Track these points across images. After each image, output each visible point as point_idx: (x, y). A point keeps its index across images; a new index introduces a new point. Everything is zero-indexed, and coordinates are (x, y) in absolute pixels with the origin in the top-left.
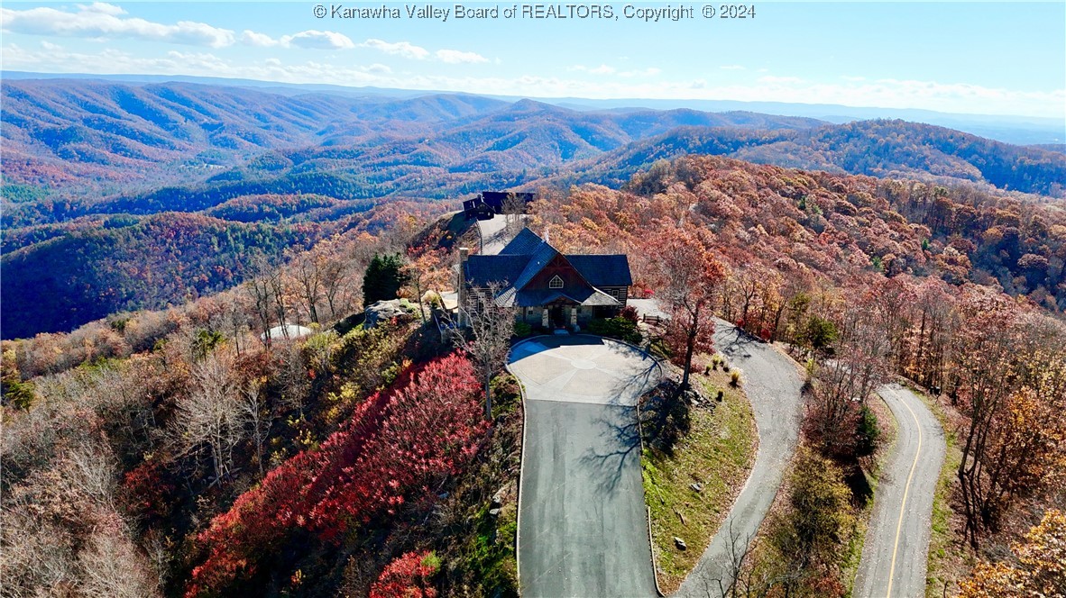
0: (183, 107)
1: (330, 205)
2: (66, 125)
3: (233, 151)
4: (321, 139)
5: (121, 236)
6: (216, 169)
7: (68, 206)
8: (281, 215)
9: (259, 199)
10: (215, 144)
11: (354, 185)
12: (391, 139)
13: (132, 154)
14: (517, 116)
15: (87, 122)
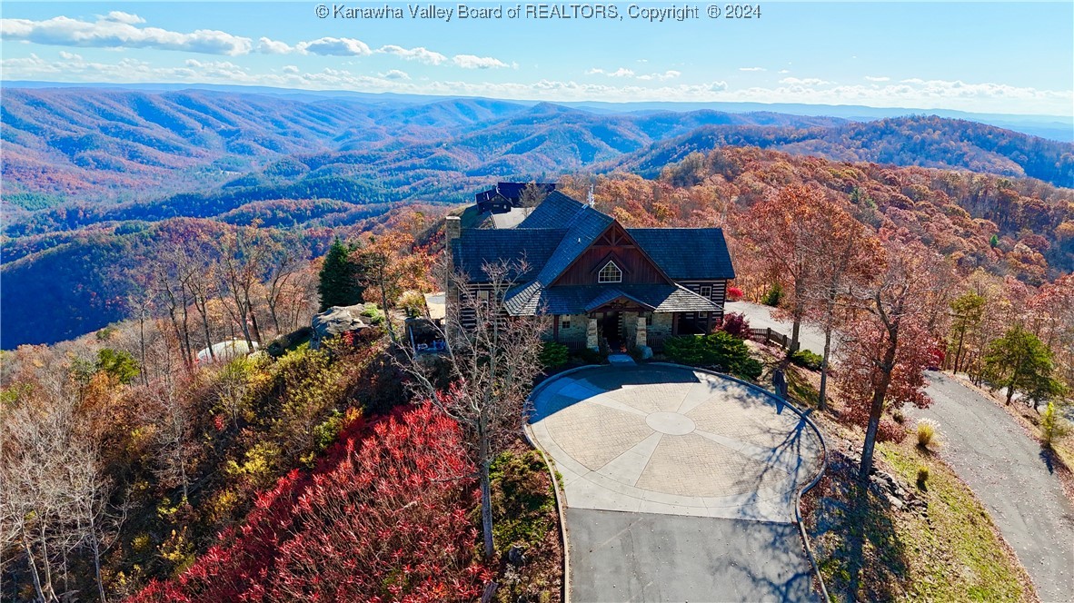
0: (200, 114)
1: (346, 210)
2: (82, 132)
3: (249, 157)
4: (338, 145)
5: (128, 242)
6: (232, 175)
7: (81, 213)
8: (295, 220)
9: (273, 204)
10: (232, 151)
11: (371, 190)
12: (408, 143)
13: (148, 162)
14: (536, 118)
15: (104, 130)
